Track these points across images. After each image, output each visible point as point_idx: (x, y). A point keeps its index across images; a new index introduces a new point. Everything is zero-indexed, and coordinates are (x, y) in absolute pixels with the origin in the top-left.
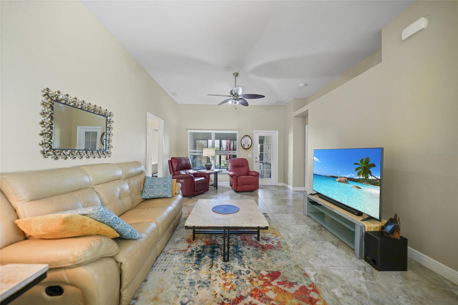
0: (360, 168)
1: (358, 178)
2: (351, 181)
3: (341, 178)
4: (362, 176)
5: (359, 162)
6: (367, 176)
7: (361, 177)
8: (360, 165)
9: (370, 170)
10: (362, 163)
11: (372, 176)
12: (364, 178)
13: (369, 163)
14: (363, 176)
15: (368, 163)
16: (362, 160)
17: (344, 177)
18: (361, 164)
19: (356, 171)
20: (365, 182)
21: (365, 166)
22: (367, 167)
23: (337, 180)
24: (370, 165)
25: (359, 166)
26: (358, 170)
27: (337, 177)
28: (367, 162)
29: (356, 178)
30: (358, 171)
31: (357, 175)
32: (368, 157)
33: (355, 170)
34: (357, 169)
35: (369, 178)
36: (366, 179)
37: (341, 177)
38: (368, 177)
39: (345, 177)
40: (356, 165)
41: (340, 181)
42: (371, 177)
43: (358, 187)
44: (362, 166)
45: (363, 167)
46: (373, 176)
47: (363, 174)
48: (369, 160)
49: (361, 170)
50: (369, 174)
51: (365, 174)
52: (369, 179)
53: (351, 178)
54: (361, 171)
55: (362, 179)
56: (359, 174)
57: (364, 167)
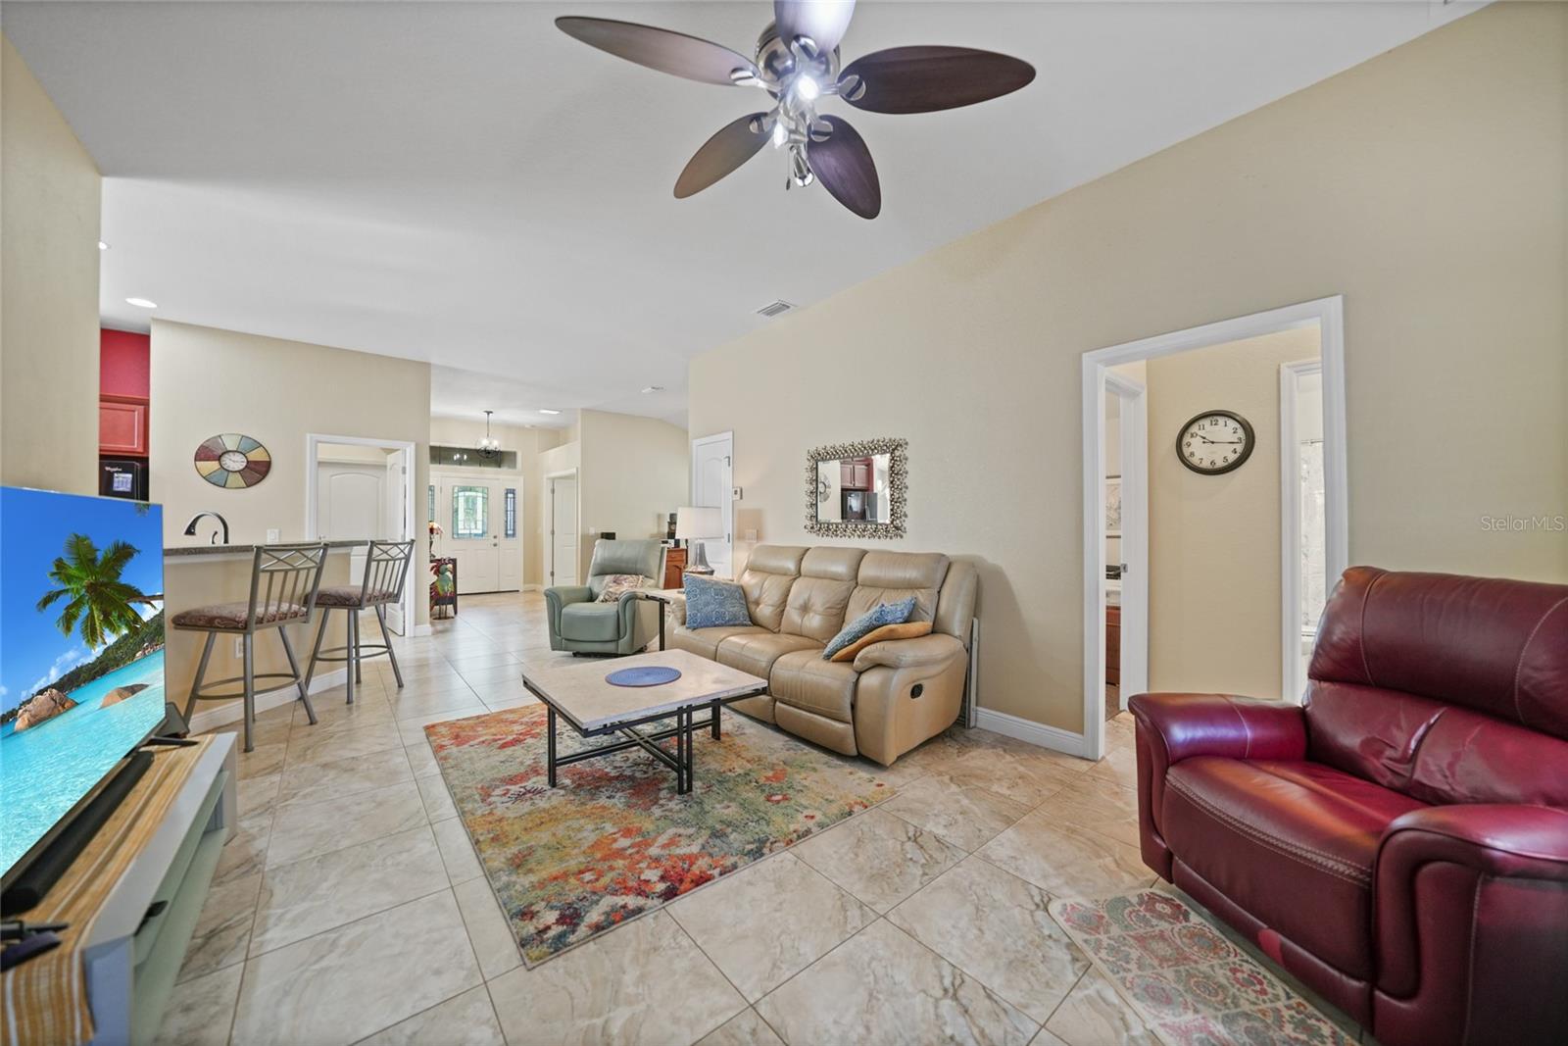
0: (78, 604)
1: (98, 651)
2: (79, 686)
3: (29, 707)
4: (107, 631)
5: (56, 585)
6: (131, 615)
7: (111, 639)
8: (67, 591)
9: (123, 580)
10: (69, 579)
11: (148, 600)
12: (125, 631)
13: (100, 556)
14: (113, 629)
15: (93, 561)
16: (60, 564)
17: (41, 692)
18: (68, 587)
19: (68, 629)
20: (139, 646)
21: (89, 580)
22: (105, 580)
23: (19, 724)
24: (107, 562)
25: (66, 600)
26: (75, 617)
27: (12, 715)
28: (87, 560)
29: (91, 659)
30: (77, 625)
31: (84, 643)
32: (77, 537)
33: (61, 629)
34: (68, 620)
35: (146, 618)
36: (134, 631)
37: (29, 701)
38: (137, 618)
39: (46, 689)
40: (50, 605)
41: (36, 722)
42: (148, 606)
43: (126, 688)
44: (79, 588)
45: (83, 591)
46: (154, 597)
47: (107, 621)
48: (90, 546)
49: (85, 611)
50: (131, 605)
51: (115, 614)
52: (146, 624)
53: (72, 673)
54: (91, 616)
55: (117, 645)
56: (92, 635)
57: (92, 588)
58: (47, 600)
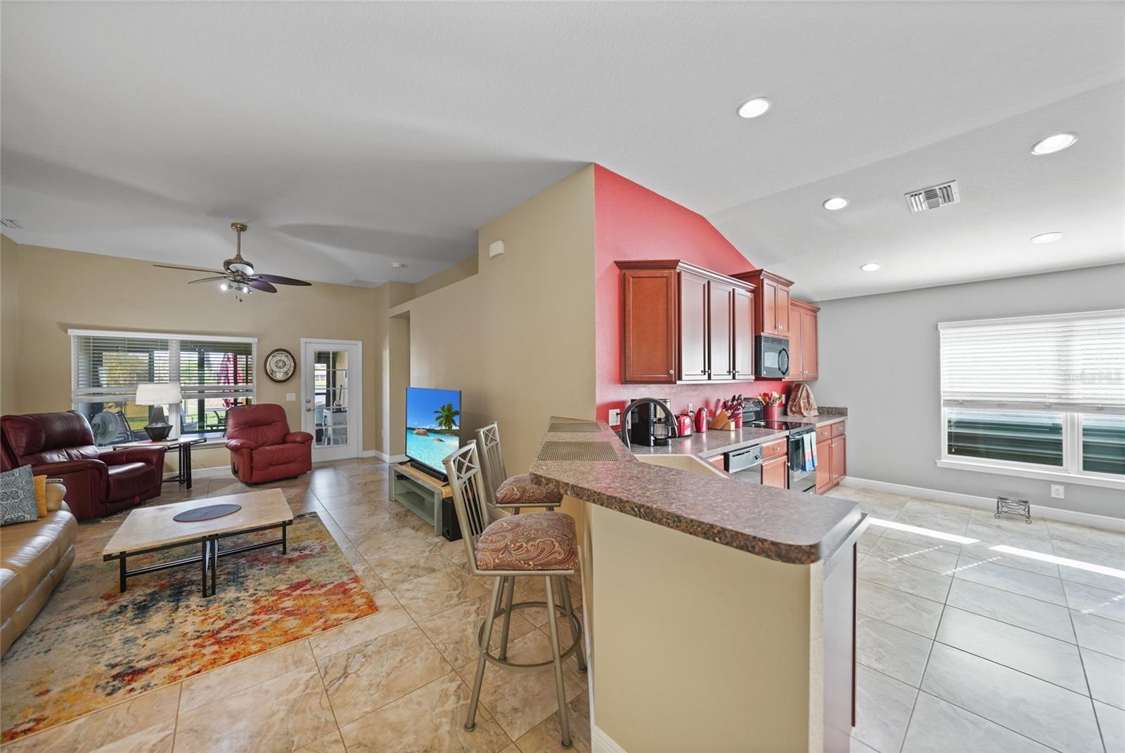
0: (442, 417)
1: (439, 428)
2: (431, 432)
5: (440, 410)
6: (450, 426)
7: (443, 428)
9: (454, 418)
10: (443, 411)
11: (456, 425)
12: (447, 428)
13: (453, 411)
14: (445, 426)
16: (444, 407)
19: (437, 420)
20: (447, 433)
21: (447, 413)
22: (450, 416)
23: (414, 432)
25: (440, 414)
26: (440, 419)
27: (414, 429)
28: (449, 410)
29: (437, 429)
30: (439, 421)
31: (438, 425)
32: (450, 404)
33: (435, 419)
34: (438, 418)
37: (419, 429)
39: (424, 429)
41: (418, 434)
44: (444, 414)
47: (445, 424)
48: (451, 408)
49: (442, 419)
51: (448, 424)
52: (452, 430)
53: (432, 429)
54: (442, 421)
55: (444, 430)
56: (441, 424)
58: (437, 412)
